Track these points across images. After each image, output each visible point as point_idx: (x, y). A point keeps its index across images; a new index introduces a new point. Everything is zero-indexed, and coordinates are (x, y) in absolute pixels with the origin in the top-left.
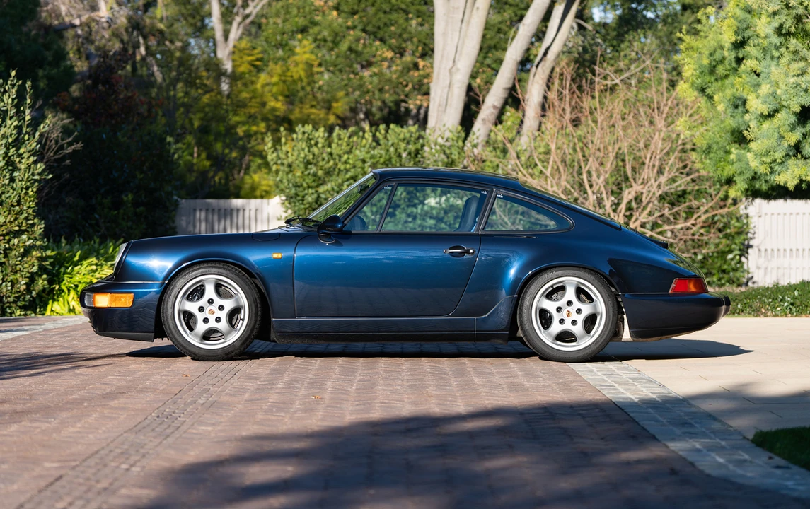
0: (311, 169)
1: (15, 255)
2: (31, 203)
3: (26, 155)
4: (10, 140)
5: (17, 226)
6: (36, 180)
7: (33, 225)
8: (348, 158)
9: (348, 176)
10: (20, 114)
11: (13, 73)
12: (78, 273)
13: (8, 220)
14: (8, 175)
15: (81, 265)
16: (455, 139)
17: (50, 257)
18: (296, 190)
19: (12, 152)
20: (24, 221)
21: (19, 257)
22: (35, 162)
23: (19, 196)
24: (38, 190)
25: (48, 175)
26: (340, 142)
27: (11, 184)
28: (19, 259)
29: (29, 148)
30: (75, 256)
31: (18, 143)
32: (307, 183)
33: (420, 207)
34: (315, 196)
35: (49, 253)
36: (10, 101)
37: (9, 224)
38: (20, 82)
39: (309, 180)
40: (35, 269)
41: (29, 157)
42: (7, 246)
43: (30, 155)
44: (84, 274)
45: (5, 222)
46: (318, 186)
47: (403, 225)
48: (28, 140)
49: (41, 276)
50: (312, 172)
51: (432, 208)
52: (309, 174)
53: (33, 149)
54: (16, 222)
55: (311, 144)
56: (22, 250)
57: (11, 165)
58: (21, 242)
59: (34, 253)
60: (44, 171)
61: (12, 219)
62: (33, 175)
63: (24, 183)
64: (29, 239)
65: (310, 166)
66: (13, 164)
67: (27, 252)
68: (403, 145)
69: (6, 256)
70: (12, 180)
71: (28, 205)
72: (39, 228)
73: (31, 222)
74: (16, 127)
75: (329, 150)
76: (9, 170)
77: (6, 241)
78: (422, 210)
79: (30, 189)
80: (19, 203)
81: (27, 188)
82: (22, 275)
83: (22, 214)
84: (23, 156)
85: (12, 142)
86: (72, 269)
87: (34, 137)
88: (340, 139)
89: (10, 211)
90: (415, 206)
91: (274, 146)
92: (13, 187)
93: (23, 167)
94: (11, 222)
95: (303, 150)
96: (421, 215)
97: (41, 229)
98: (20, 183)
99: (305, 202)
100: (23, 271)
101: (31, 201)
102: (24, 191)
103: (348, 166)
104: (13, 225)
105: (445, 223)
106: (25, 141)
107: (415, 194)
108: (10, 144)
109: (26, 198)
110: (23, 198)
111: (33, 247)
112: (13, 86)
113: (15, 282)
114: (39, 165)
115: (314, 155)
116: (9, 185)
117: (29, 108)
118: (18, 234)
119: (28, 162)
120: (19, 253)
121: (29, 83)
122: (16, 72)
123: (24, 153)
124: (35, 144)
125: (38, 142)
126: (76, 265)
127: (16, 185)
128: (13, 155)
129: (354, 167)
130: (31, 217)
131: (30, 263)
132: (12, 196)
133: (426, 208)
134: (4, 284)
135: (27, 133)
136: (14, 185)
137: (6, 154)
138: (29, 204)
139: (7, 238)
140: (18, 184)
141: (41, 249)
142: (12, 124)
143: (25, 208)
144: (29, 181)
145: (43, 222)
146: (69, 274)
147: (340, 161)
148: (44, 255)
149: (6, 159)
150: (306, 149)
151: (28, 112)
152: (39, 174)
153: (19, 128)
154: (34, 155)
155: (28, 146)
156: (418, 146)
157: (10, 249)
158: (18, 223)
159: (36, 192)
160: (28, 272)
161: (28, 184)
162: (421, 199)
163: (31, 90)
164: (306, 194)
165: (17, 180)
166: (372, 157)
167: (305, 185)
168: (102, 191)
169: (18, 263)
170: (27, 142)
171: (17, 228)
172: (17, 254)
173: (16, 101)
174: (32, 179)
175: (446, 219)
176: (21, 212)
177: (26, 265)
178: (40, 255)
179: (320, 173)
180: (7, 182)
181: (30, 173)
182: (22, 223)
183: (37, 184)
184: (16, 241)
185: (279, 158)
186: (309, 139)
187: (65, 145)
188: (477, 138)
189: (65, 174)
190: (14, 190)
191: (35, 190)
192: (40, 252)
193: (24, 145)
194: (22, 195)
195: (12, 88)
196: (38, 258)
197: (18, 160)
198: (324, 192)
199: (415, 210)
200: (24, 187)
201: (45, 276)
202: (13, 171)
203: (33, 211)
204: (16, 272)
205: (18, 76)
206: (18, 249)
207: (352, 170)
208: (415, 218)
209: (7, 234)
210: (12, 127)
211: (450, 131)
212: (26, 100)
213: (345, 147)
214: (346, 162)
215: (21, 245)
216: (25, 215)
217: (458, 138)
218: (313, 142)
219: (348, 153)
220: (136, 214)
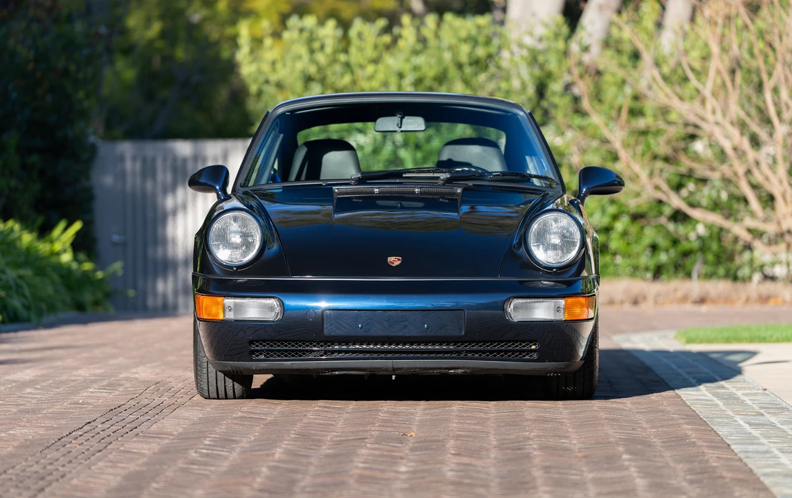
8: (376, 71)
16: (552, 37)
26: (362, 44)
55: (313, 48)
68: (465, 49)
75: (344, 58)
88: (362, 39)
91: (252, 51)
95: (301, 57)
115: (318, 66)
150: (306, 57)
156: (492, 49)
166: (416, 68)
185: (261, 70)
188: (590, 35)
211: (546, 25)
213: (369, 53)
217: (557, 36)
218: (316, 45)
219: (376, 61)
220: (24, 166)
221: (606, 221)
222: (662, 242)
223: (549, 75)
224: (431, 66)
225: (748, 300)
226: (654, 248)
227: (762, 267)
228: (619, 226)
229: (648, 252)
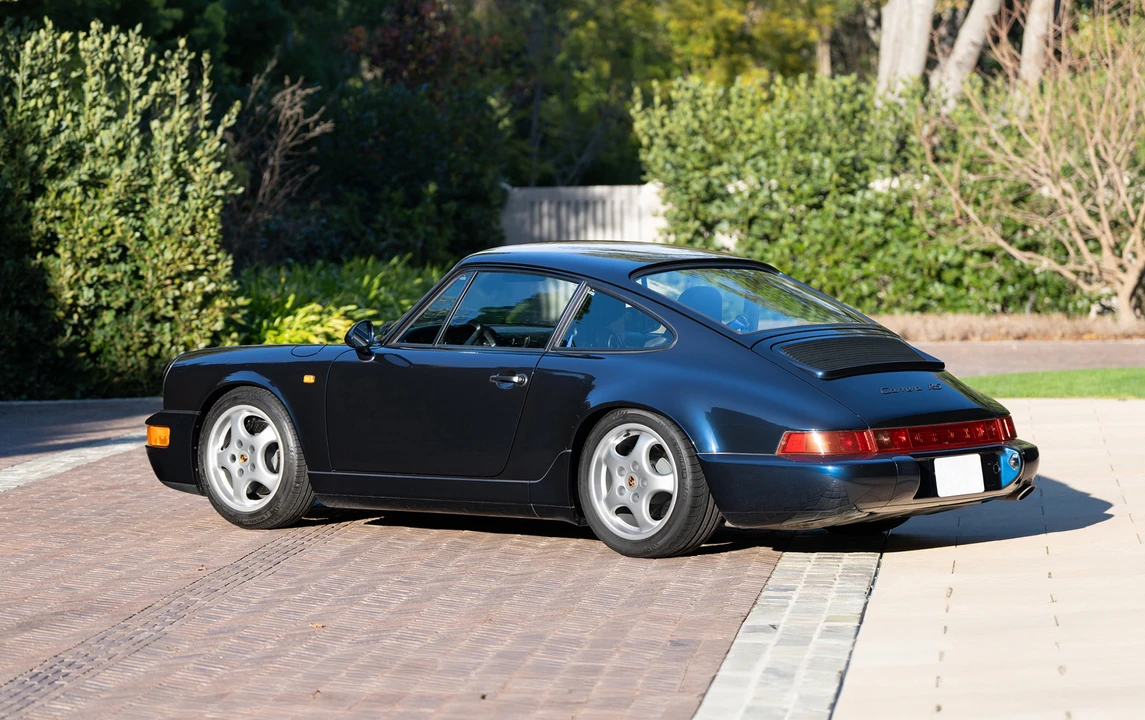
0: (697, 142)
1: (189, 306)
2: (212, 230)
3: (204, 161)
4: (180, 140)
5: (191, 264)
6: (217, 198)
7: (216, 262)
8: (754, 125)
9: (755, 149)
10: (193, 100)
11: (182, 42)
12: (290, 328)
13: (177, 256)
14: (177, 189)
15: (295, 315)
16: (909, 93)
17: (243, 307)
18: (676, 173)
19: (182, 156)
20: (202, 258)
21: (195, 308)
22: (218, 171)
23: (194, 220)
24: (222, 210)
25: (237, 188)
26: (741, 101)
27: (182, 203)
28: (196, 311)
29: (207, 150)
30: (286, 301)
31: (191, 144)
32: (693, 163)
33: (860, 193)
34: (704, 181)
35: (241, 301)
36: (179, 82)
37: (178, 262)
38: (193, 55)
39: (694, 159)
40: (219, 326)
41: (208, 163)
42: (177, 293)
43: (211, 160)
44: (298, 329)
45: (173, 259)
46: (708, 167)
47: (834, 222)
48: (208, 138)
49: (229, 334)
50: (699, 146)
51: (878, 195)
52: (695, 150)
53: (215, 151)
54: (190, 259)
55: (697, 106)
56: (199, 299)
57: (182, 176)
58: (199, 286)
59: (218, 302)
60: (231, 182)
61: (184, 254)
62: (214, 189)
63: (199, 201)
64: (210, 281)
65: (695, 138)
66: (185, 174)
67: (208, 299)
68: (831, 106)
69: (176, 307)
70: (184, 197)
71: (206, 233)
72: (226, 265)
73: (212, 257)
74: (187, 121)
75: (725, 113)
76: (180, 183)
77: (175, 287)
78: (863, 198)
79: (210, 210)
80: (193, 230)
81: (205, 209)
82: (200, 335)
83: (199, 245)
84: (200, 162)
85: (183, 142)
86: (281, 322)
87: (216, 134)
88: (741, 97)
89: (180, 243)
90: (852, 192)
91: (644, 107)
92: (184, 208)
93: (197, 178)
94: (181, 259)
95: (685, 114)
96: (860, 206)
97: (227, 266)
98: (194, 202)
99: (690, 191)
100: (201, 329)
101: (211, 227)
102: (201, 213)
103: (753, 137)
104: (185, 262)
105: (898, 217)
106: (202, 140)
107: (853, 176)
108: (180, 145)
109: (203, 223)
110: (200, 224)
111: (217, 293)
112: (182, 60)
113: (190, 344)
114: (222, 175)
115: (701, 122)
116: (178, 204)
117: (208, 91)
118: (193, 275)
119: (206, 170)
120: (195, 304)
121: (206, 57)
122: (187, 41)
123: (201, 157)
124: (217, 144)
125: (222, 141)
126: (288, 314)
127: (189, 205)
128: (184, 162)
129: (762, 138)
130: (213, 250)
131: (212, 317)
132: (183, 222)
133: (869, 195)
134: (174, 348)
135: (205, 128)
136: (186, 205)
137: (174, 160)
138: (210, 232)
139: (177, 281)
140: (192, 204)
141: (229, 296)
142: (181, 116)
143: (203, 237)
144: (208, 198)
145: (230, 257)
146: (276, 329)
147: (741, 128)
148: (233, 304)
149: (175, 167)
150: (690, 114)
151: (206, 97)
152: (223, 188)
153: (193, 121)
154: (215, 160)
155: (207, 147)
156: (856, 105)
157: (182, 297)
158: (193, 259)
159: (219, 214)
160: (209, 330)
161: (207, 202)
162: (862, 182)
163: (209, 66)
164: (693, 179)
165: (190, 198)
166: (788, 123)
167: (689, 166)
168: (394, 179)
169: (193, 317)
170: (206, 141)
171: (191, 268)
172: (192, 304)
173: (187, 82)
174: (212, 196)
175: (898, 212)
176: (198, 243)
177: (206, 321)
178: (226, 305)
179: (710, 148)
180: (175, 200)
181: (209, 187)
182: (198, 259)
183: (220, 202)
184: (189, 286)
185: (651, 126)
186: (696, 97)
187: (311, 125)
188: (947, 91)
189: (311, 167)
190: (186, 211)
191: (217, 210)
192: (227, 301)
193: (201, 146)
194: (199, 218)
195: (182, 64)
196: (223, 310)
197: (191, 168)
198: (717, 177)
199: (851, 198)
200: (201, 207)
201: (235, 335)
202: (185, 184)
203: (216, 242)
204: (192, 331)
205: (190, 47)
206: (193, 298)
207: (760, 143)
208: (852, 210)
209: (179, 275)
210: (182, 121)
211: (905, 83)
212: (202, 79)
213: (748, 109)
214: (750, 131)
215: (198, 291)
216: (203, 247)
217: (914, 92)
218: (700, 103)
219: (752, 117)
220: (440, 212)
221: (958, 258)
222: (1009, 277)
223: (908, 127)
224: (801, 120)
225: (1063, 336)
226: (1001, 282)
227: (1099, 299)
228: (971, 262)
229: (995, 288)
